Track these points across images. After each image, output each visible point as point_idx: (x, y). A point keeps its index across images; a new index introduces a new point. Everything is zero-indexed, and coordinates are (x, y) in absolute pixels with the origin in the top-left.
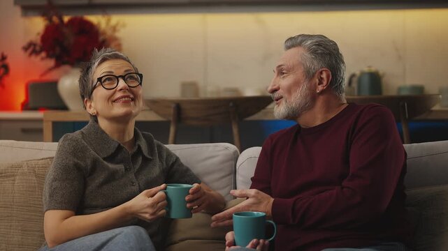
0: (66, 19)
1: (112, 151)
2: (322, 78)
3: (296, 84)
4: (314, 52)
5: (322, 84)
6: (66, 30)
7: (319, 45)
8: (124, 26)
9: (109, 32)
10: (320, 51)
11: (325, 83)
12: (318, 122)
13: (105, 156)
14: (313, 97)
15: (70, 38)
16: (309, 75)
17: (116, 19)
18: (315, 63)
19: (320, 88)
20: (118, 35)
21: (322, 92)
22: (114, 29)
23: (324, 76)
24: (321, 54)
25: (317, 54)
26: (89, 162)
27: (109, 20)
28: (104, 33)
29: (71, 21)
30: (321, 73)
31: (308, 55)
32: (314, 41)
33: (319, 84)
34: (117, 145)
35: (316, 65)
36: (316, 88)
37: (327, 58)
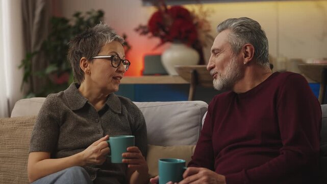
0: (169, 7)
1: (81, 106)
2: (247, 52)
3: (226, 60)
4: (237, 31)
5: (248, 56)
6: (166, 16)
7: (242, 25)
8: (213, 12)
9: (201, 17)
10: (242, 30)
11: (250, 55)
12: (248, 88)
13: (75, 109)
14: (242, 68)
15: (169, 21)
16: (237, 51)
17: (206, 7)
18: (240, 40)
19: (246, 60)
20: (208, 19)
21: (249, 63)
22: (205, 14)
23: (248, 50)
24: (244, 32)
25: (241, 33)
26: (61, 113)
27: (201, 8)
28: (197, 17)
29: (172, 9)
30: (246, 48)
31: (233, 35)
32: (238, 22)
33: (245, 57)
34: (85, 102)
35: (240, 41)
36: (243, 60)
37: (250, 35)
